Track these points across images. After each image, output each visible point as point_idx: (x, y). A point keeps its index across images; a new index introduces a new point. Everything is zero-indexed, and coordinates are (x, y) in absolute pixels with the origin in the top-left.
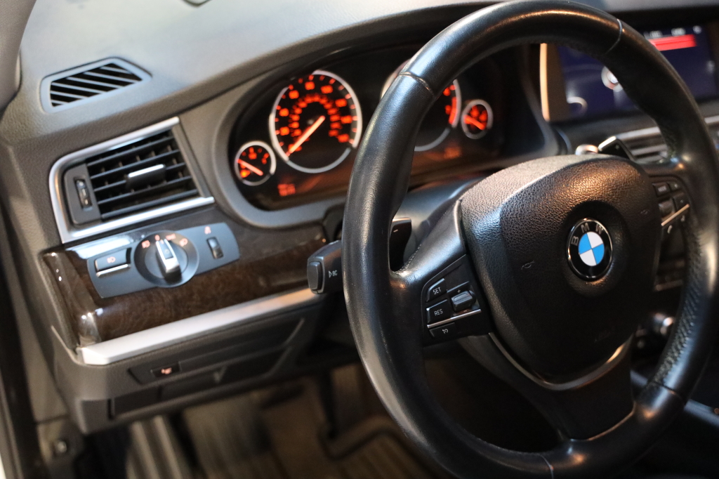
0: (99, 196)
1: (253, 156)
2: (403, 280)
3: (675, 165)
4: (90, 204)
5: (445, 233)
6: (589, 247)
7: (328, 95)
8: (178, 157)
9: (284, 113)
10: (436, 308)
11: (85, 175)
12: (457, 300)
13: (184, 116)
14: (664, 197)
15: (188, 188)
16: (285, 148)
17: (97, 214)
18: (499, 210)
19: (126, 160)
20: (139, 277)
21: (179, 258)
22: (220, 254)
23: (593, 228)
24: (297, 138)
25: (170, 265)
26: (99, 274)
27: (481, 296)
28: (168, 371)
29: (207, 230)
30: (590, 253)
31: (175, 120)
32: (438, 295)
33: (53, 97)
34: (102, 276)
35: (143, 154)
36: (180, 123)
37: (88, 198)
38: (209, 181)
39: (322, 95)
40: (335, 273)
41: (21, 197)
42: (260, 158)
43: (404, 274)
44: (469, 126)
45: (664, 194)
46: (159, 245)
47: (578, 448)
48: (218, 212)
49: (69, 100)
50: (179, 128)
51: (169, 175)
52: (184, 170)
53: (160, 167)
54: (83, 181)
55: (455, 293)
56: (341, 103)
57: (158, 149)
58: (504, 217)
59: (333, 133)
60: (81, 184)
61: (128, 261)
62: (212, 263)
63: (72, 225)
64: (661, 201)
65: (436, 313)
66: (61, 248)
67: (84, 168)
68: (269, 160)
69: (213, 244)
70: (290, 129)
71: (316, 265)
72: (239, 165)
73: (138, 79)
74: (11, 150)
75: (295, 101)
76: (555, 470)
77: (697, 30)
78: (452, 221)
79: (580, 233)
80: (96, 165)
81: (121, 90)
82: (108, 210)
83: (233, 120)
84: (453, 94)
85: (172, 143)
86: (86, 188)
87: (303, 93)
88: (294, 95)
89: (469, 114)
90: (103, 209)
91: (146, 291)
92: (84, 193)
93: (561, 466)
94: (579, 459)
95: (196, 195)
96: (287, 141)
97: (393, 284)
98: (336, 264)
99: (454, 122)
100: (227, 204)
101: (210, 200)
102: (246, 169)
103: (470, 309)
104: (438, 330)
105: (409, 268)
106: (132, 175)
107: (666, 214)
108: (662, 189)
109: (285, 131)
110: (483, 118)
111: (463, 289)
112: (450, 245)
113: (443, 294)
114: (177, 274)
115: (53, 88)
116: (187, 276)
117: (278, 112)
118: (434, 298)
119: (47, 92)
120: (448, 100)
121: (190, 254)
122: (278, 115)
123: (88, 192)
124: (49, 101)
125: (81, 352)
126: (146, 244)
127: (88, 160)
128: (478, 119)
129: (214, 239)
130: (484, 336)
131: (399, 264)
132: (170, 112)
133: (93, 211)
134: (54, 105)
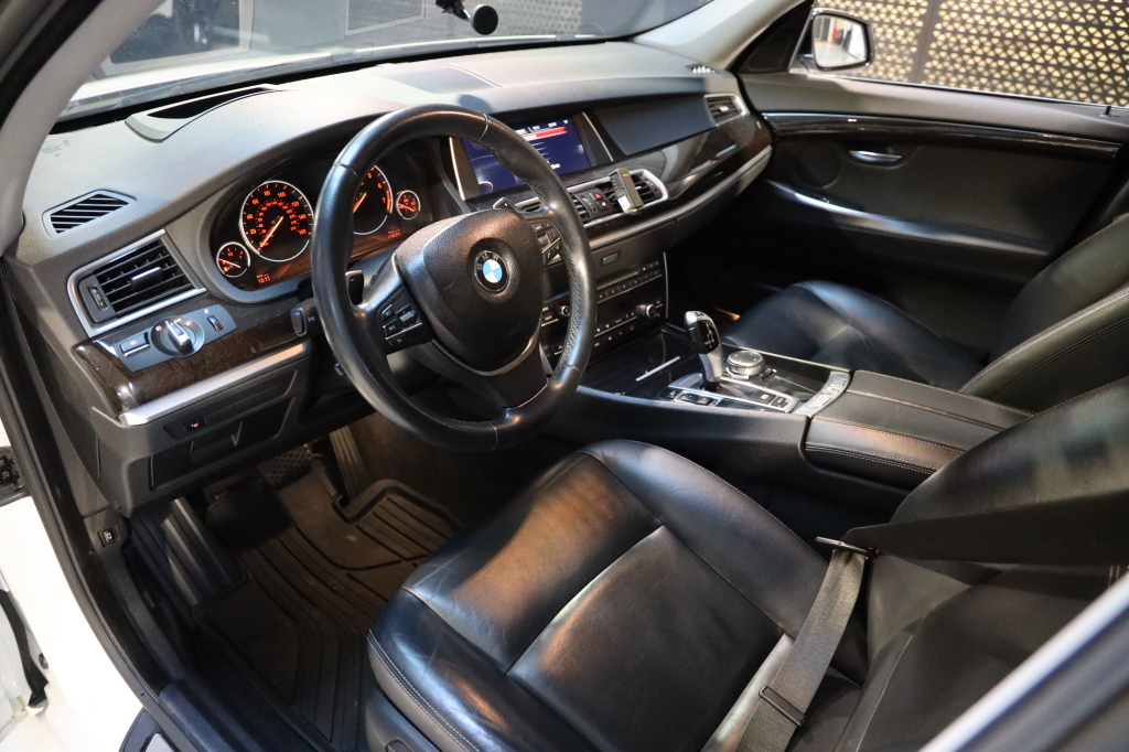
0: (111, 298)
1: (231, 254)
2: (363, 311)
3: (547, 212)
4: (105, 305)
5: (388, 274)
6: (490, 271)
7: (283, 199)
8: (170, 260)
9: (250, 217)
10: (391, 325)
11: (96, 284)
12: (403, 318)
13: (168, 227)
14: (541, 233)
15: (183, 284)
16: (256, 245)
17: (113, 313)
18: (422, 252)
19: (126, 268)
20: (160, 353)
21: (189, 334)
22: (221, 328)
23: (491, 257)
24: (265, 235)
25: (182, 340)
26: (126, 354)
27: (421, 314)
28: (196, 426)
29: (206, 311)
30: (492, 273)
31: (162, 231)
32: (390, 316)
33: (55, 226)
34: (129, 356)
35: (140, 262)
36: (167, 233)
37: (102, 300)
38: (200, 275)
39: (279, 200)
40: (313, 318)
41: (46, 306)
42: (237, 255)
43: (362, 306)
44: (402, 210)
45: (539, 231)
46: (169, 326)
47: (514, 412)
48: (212, 298)
49: (70, 227)
50: (167, 237)
51: (165, 275)
52: (176, 270)
53: (157, 269)
54: (96, 288)
55: (401, 314)
56: (296, 204)
57: (150, 257)
58: (427, 258)
59: (293, 228)
60: (94, 291)
61: (147, 342)
62: (216, 335)
63: (93, 323)
64: (539, 237)
65: (390, 329)
66: (88, 341)
67: (94, 278)
68: (244, 255)
69: (213, 321)
70: (257, 229)
71: (298, 314)
72: (221, 263)
73: (126, 203)
74: (31, 270)
75: (257, 207)
76: (498, 431)
77: (566, 122)
78: (391, 266)
79: (482, 262)
80: (103, 274)
81: (112, 214)
82: (121, 308)
83: (210, 225)
84: (385, 187)
85: (163, 250)
86: (99, 293)
87: (263, 199)
88: (255, 202)
89: (401, 202)
90: (117, 308)
91: (167, 362)
92: (98, 297)
93: (503, 426)
94: (517, 419)
95: (191, 288)
96: (256, 239)
97: (356, 315)
98: (314, 312)
99: (390, 208)
100: (218, 290)
101: (204, 290)
102: (227, 265)
103: (414, 323)
104: (394, 340)
105: (367, 301)
106: (135, 278)
107: (545, 244)
108: (539, 228)
109: (253, 231)
110: (413, 203)
111: (407, 310)
112: (393, 282)
113: (393, 314)
114: (189, 345)
115: (53, 219)
116: (197, 346)
117: (245, 217)
118: (387, 319)
119: (49, 224)
120: (383, 192)
121: (195, 330)
122: (245, 219)
123: (101, 296)
124: (54, 230)
125: (124, 417)
126: (158, 328)
127: (96, 272)
128: (410, 205)
129: (213, 316)
130: (430, 343)
131: (359, 300)
132: (157, 225)
133: (109, 310)
134: (58, 232)
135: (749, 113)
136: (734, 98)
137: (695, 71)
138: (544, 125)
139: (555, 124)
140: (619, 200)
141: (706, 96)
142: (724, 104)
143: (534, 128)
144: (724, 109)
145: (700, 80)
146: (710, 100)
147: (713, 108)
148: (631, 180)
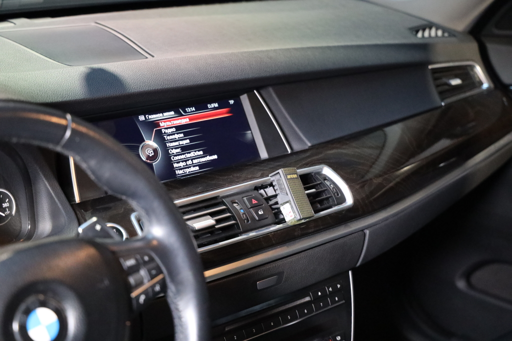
14: (134, 269)
77: (232, 102)
135: (492, 86)
136: (472, 67)
137: (420, 35)
138: (201, 106)
139: (216, 105)
140: (282, 208)
141: (430, 67)
142: (456, 76)
143: (188, 110)
144: (456, 82)
145: (424, 47)
146: (435, 71)
147: (439, 82)
148: (299, 182)
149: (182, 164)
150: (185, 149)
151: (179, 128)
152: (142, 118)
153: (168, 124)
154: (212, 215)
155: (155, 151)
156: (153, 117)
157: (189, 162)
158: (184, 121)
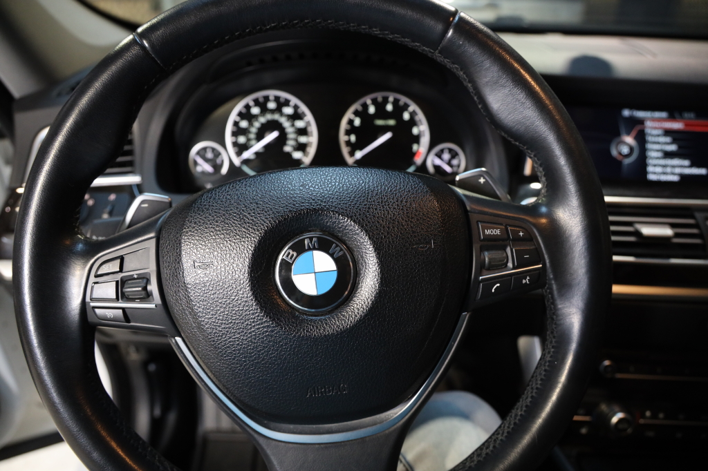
1: (209, 155)
7: (288, 116)
9: (243, 124)
14: (495, 244)
24: (252, 146)
39: (282, 115)
42: (215, 159)
44: (435, 167)
45: (494, 239)
56: (300, 124)
59: (287, 149)
68: (222, 162)
70: (247, 138)
75: (255, 117)
87: (265, 110)
88: (255, 111)
89: (438, 155)
101: (140, 179)
102: (202, 166)
109: (242, 140)
110: (455, 162)
117: (235, 122)
120: (416, 139)
122: (235, 125)
128: (449, 163)
149: (659, 170)
150: (668, 155)
151: (667, 132)
152: (626, 113)
153: (657, 124)
154: (673, 226)
155: (631, 149)
156: (640, 114)
157: (669, 170)
158: (677, 125)
